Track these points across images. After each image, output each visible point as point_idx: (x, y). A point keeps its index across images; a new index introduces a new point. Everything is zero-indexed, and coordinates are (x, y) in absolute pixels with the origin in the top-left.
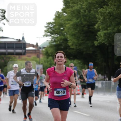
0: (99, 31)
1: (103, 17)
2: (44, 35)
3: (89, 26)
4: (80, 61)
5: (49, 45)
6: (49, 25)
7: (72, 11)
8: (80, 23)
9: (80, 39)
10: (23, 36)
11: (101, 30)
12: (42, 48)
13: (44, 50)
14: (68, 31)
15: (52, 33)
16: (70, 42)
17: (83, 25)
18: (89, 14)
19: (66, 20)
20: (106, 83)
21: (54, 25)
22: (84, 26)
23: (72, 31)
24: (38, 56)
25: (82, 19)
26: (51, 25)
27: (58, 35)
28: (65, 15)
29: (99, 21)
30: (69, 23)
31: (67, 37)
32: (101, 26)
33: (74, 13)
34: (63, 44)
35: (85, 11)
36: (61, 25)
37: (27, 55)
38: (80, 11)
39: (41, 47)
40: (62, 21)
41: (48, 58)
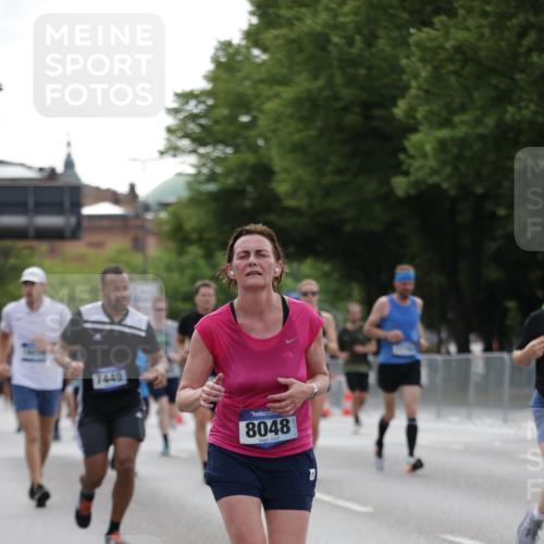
0: (415, 130)
1: (429, 68)
2: (162, 148)
3: (367, 107)
4: (327, 267)
5: (185, 194)
6: (187, 103)
7: (293, 41)
8: (326, 94)
9: (330, 168)
10: (69, 156)
11: (421, 128)
12: (154, 206)
13: (163, 215)
14: (274, 131)
15: (199, 141)
16: (284, 181)
17: (339, 105)
18: (367, 54)
19: (262, 81)
20: (447, 363)
21: (210, 102)
22: (345, 109)
23: (294, 133)
24: (138, 245)
25: (339, 79)
26: (196, 106)
27: (229, 150)
28: (258, 60)
29: (414, 83)
30: (277, 95)
31: (270, 159)
32: (420, 109)
33: (301, 50)
34: (250, 189)
35: (350, 42)
36: (242, 103)
37: (87, 237)
38: (328, 41)
39: (152, 201)
40: (247, 83)
41: (181, 252)
